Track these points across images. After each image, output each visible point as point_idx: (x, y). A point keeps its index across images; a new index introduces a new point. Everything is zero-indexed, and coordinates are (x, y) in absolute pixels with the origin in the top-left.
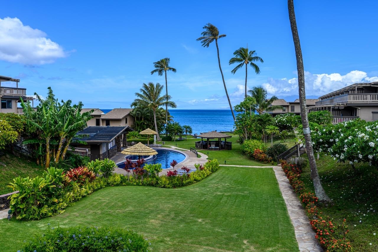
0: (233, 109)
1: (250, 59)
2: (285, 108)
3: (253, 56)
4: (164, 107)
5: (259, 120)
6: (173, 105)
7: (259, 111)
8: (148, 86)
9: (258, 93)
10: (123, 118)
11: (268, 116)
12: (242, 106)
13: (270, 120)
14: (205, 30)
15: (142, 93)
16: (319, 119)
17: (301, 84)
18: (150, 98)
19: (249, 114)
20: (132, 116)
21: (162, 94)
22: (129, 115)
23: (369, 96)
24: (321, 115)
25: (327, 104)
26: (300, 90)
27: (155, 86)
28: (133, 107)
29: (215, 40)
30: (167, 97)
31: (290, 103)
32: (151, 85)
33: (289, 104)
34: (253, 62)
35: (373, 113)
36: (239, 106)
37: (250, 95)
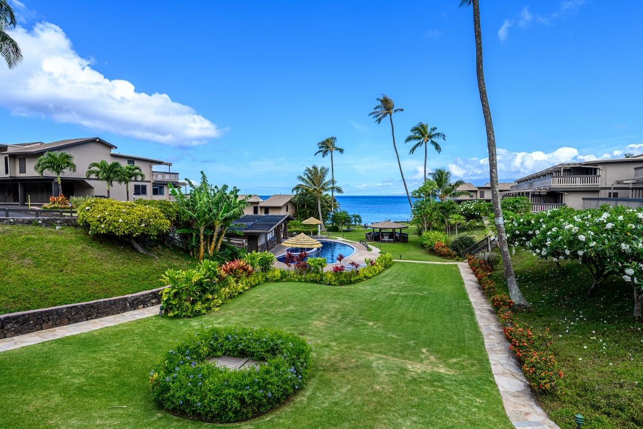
0: (410, 195)
1: (430, 137)
2: (472, 193)
3: (433, 133)
4: (330, 193)
5: (441, 208)
6: (339, 190)
7: (441, 197)
8: (311, 169)
9: (441, 177)
10: (284, 206)
11: (452, 203)
12: (421, 191)
13: (454, 208)
14: (379, 103)
15: (306, 177)
16: (515, 207)
17: (493, 165)
19: (429, 200)
20: (294, 204)
21: (328, 178)
22: (290, 201)
23: (578, 179)
24: (517, 201)
25: (525, 188)
26: (491, 172)
27: (319, 169)
28: (295, 193)
29: (389, 115)
30: (333, 182)
31: (479, 188)
32: (314, 168)
33: (477, 189)
34: (434, 139)
35: (583, 199)
36: (417, 192)
37: (430, 178)
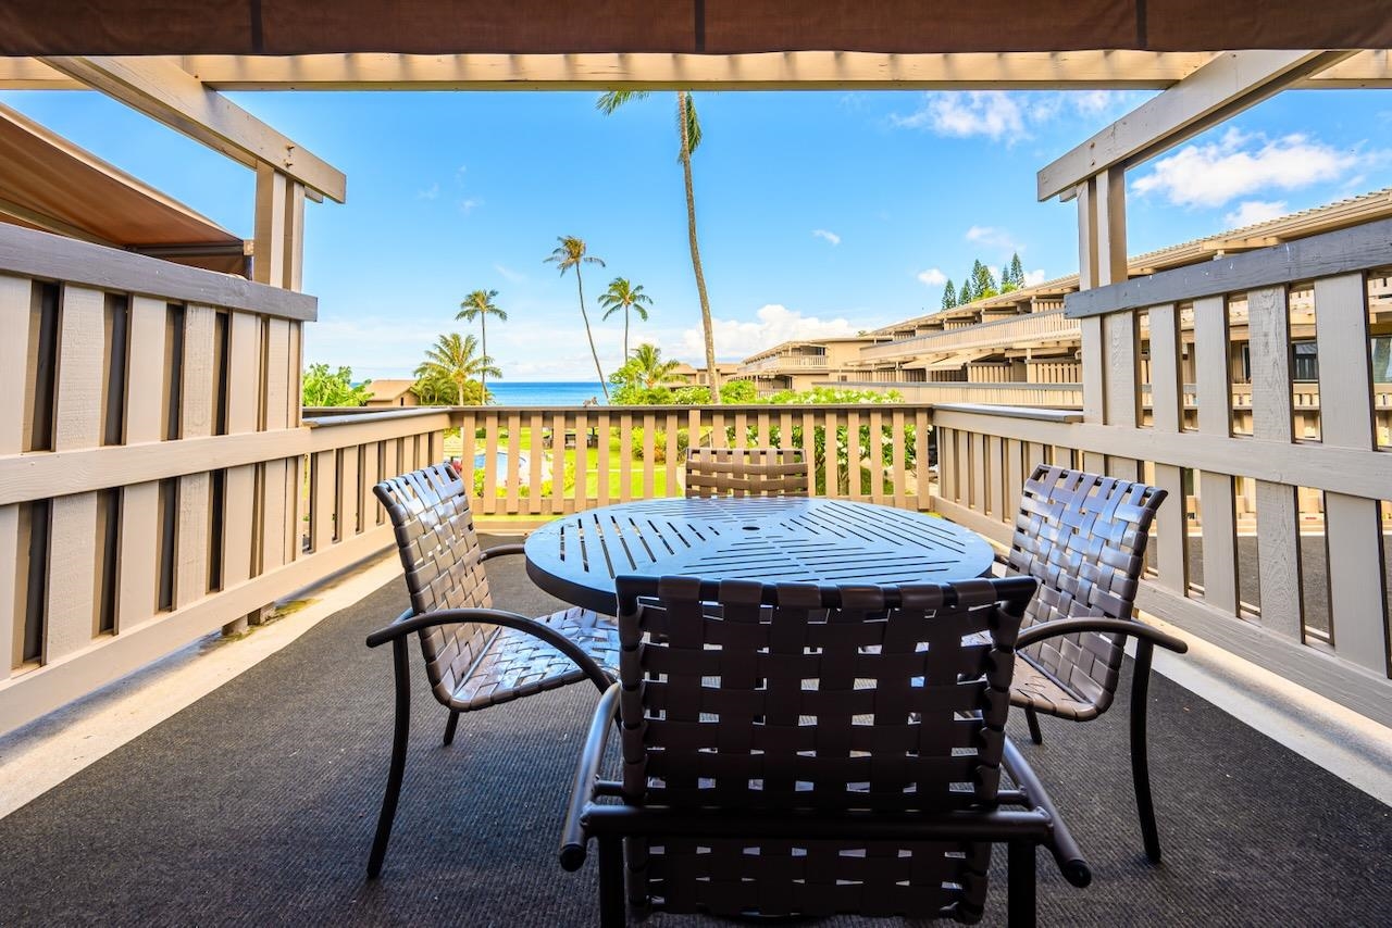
0: (606, 380)
1: (633, 298)
2: (688, 378)
3: (637, 294)
4: (478, 378)
5: (650, 396)
6: (496, 373)
7: (648, 382)
8: (449, 338)
9: (647, 356)
10: (396, 398)
11: (664, 390)
12: (622, 374)
13: (667, 397)
14: (560, 245)
15: (437, 351)
16: (739, 394)
17: (709, 344)
18: (452, 361)
19: (633, 387)
20: (415, 394)
21: (477, 354)
22: (408, 391)
23: (807, 360)
24: (740, 387)
25: (754, 370)
26: (708, 351)
27: (463, 340)
28: (418, 377)
29: (575, 265)
30: (486, 360)
31: (699, 370)
32: (456, 337)
33: (696, 372)
34: (637, 302)
35: (813, 383)
36: (617, 375)
37: (633, 355)
